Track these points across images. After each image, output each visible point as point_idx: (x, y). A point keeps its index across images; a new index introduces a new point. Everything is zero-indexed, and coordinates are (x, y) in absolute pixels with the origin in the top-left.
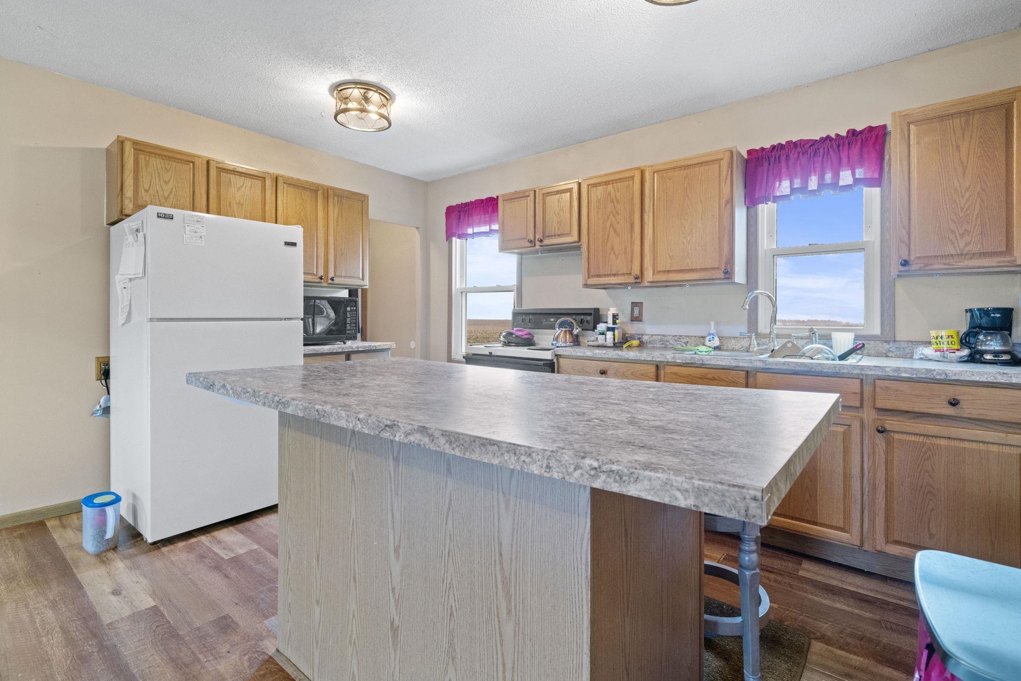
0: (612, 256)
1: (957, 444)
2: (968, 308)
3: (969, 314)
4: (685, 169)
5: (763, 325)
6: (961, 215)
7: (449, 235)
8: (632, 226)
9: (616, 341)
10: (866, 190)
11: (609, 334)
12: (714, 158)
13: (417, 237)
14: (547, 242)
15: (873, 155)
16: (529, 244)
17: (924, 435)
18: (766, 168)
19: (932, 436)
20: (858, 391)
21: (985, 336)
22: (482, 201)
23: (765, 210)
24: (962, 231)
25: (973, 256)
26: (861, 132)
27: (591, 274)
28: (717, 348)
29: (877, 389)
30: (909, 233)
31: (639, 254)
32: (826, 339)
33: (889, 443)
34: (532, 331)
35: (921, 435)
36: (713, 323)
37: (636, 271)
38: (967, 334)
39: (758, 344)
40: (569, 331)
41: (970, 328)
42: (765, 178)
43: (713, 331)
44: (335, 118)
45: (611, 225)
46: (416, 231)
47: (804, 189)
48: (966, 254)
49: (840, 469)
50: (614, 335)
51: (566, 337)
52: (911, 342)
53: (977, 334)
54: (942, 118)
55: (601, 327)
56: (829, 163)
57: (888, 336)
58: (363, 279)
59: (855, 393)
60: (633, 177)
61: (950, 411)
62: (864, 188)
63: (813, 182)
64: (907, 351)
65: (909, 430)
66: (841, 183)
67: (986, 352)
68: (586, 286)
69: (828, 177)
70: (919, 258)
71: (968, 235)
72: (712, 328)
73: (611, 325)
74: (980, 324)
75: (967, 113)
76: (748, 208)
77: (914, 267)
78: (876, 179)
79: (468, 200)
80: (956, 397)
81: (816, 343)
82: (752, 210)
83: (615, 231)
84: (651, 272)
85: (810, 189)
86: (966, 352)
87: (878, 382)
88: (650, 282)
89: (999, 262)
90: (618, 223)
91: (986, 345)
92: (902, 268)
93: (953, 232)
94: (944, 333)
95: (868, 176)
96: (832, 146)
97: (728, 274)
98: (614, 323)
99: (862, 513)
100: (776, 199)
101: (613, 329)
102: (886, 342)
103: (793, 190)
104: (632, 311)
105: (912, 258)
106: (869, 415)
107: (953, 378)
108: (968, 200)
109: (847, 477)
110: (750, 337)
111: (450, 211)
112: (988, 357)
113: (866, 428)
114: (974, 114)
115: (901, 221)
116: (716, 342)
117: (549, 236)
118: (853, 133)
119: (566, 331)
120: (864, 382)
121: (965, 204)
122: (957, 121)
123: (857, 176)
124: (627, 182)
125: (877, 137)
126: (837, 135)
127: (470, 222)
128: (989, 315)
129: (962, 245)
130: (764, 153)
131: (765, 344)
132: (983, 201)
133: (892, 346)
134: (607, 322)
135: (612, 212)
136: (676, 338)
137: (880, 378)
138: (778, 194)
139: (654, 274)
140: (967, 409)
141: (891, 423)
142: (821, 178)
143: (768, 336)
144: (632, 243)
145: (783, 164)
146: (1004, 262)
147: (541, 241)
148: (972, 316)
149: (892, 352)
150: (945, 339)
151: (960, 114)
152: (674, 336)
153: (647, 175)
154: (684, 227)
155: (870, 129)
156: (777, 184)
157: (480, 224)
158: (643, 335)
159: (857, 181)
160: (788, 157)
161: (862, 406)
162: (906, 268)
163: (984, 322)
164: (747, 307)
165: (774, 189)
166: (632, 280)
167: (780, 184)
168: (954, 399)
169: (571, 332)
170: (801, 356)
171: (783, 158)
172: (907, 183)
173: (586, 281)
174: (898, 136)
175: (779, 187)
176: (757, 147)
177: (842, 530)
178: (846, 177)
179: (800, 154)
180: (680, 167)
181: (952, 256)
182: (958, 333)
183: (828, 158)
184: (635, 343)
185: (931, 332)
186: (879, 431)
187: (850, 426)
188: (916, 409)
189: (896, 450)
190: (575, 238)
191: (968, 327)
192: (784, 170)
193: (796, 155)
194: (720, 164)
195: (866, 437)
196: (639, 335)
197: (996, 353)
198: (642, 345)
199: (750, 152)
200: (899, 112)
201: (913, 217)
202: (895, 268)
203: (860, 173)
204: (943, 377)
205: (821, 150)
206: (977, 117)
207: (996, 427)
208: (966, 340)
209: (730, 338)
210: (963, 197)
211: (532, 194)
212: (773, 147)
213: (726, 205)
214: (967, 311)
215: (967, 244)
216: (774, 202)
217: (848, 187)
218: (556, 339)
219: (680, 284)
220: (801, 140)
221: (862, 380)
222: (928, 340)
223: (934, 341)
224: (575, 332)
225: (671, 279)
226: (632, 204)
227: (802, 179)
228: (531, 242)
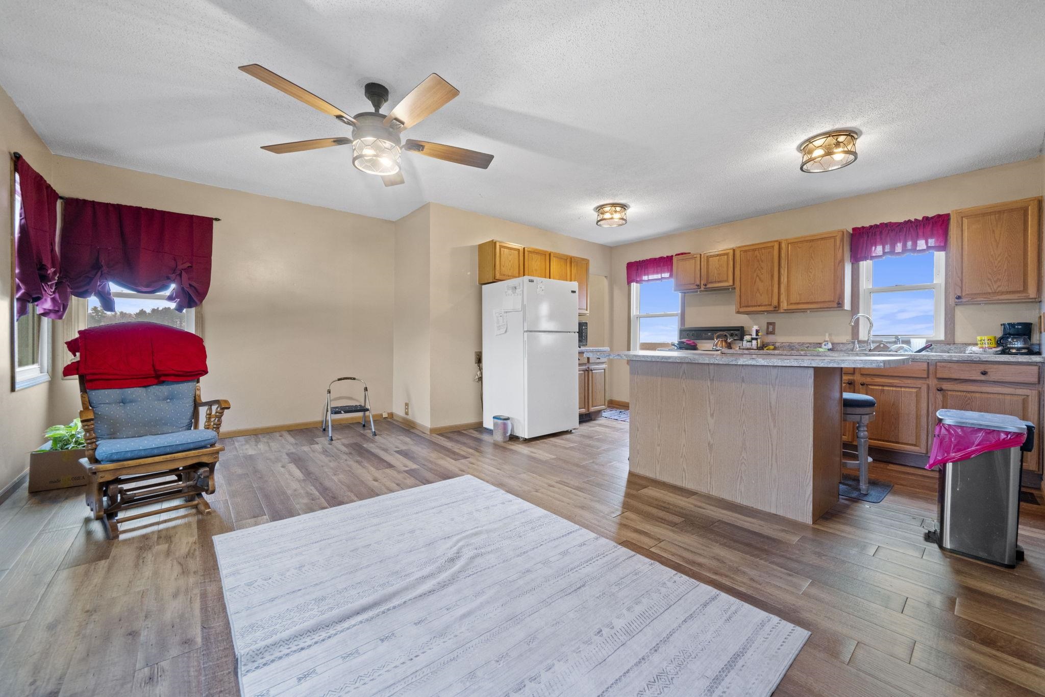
0: (758, 295)
1: (986, 395)
2: (1002, 323)
3: (1003, 326)
4: (810, 242)
5: (863, 336)
6: (995, 270)
7: (629, 282)
8: (772, 276)
9: (759, 346)
10: (936, 253)
11: (754, 342)
12: (831, 235)
13: (605, 282)
14: (709, 286)
15: (940, 232)
16: (697, 287)
17: (966, 392)
18: (866, 238)
19: (971, 392)
20: (926, 369)
21: (1012, 339)
22: (655, 259)
23: (865, 266)
24: (995, 279)
25: (1002, 293)
26: (932, 218)
27: (742, 305)
28: (830, 350)
29: (938, 367)
30: (962, 280)
31: (777, 293)
32: (908, 342)
33: (944, 396)
34: (695, 341)
35: (964, 391)
36: (827, 334)
37: (775, 303)
38: (1001, 338)
39: (859, 347)
40: (725, 340)
41: (1003, 335)
42: (865, 245)
43: (827, 339)
44: (597, 224)
45: (757, 276)
46: (605, 279)
47: (892, 252)
48: (998, 292)
49: (914, 412)
50: (757, 342)
51: (723, 344)
52: (965, 344)
53: (1008, 338)
54: (984, 214)
55: (747, 338)
56: (910, 236)
57: (950, 340)
58: (587, 310)
59: (924, 370)
60: (773, 246)
61: (983, 378)
62: (935, 252)
63: (899, 247)
64: (962, 349)
65: (956, 389)
66: (918, 248)
67: (1013, 348)
68: (738, 312)
69: (909, 244)
70: (968, 294)
71: (1000, 281)
72: (827, 337)
73: (754, 336)
74: (1009, 332)
75: (999, 212)
76: (852, 264)
77: (964, 300)
78: (942, 246)
79: (645, 258)
80: (986, 370)
81: (900, 344)
82: (855, 266)
83: (760, 279)
84: (785, 304)
85: (896, 251)
86: (1000, 349)
87: (938, 364)
88: (785, 310)
89: (1019, 297)
90: (762, 274)
91: (1012, 344)
92: (957, 300)
93: (989, 279)
94: (986, 338)
95: (937, 245)
96: (912, 226)
97: (840, 305)
98: (757, 335)
99: (928, 436)
100: (872, 258)
101: (756, 339)
102: (948, 344)
103: (884, 253)
104: (768, 328)
105: (964, 294)
106: (933, 382)
107: (984, 360)
108: (999, 262)
109: (918, 417)
110: (854, 343)
111: (630, 266)
112: (1014, 351)
113: (931, 389)
114: (1004, 213)
115: (957, 273)
116: (830, 346)
117: (712, 282)
118: (926, 219)
119: (722, 341)
120: (930, 364)
121: (998, 264)
122: (993, 217)
123: (929, 245)
124: (769, 250)
125: (943, 221)
126: (916, 220)
127: (646, 272)
128: (1014, 327)
129: (995, 287)
130: (864, 230)
131: (863, 347)
132: (1009, 262)
133: (952, 347)
134: (751, 335)
135: (757, 267)
136: (800, 344)
137: (940, 361)
138: (874, 255)
139: (787, 305)
140: (992, 376)
141: (946, 386)
142: (904, 246)
143: (866, 342)
144: (772, 286)
145: (878, 237)
146: (1022, 296)
147: (705, 285)
148: (1004, 328)
149: (952, 350)
150: (986, 341)
151: (995, 213)
152: (798, 343)
153: (783, 246)
154: (810, 276)
155: (939, 216)
156: (874, 248)
157: (654, 273)
158: (776, 343)
159: (929, 248)
160: (881, 232)
161: (928, 377)
162: (960, 300)
163: (1012, 331)
164: (853, 324)
165: (871, 252)
166: (771, 308)
167: (875, 249)
168: (984, 372)
169: (726, 341)
170: (890, 351)
171: (878, 233)
172: (960, 251)
173: (738, 309)
174: (955, 224)
175: (875, 251)
176: (859, 226)
177: (915, 445)
178: (921, 244)
179: (890, 232)
180: (807, 241)
181: (990, 293)
182: (995, 338)
183: (909, 233)
184: (772, 347)
185: (978, 337)
186: (938, 390)
187: (920, 388)
188: (962, 378)
189: (949, 400)
190: (731, 283)
191: (1003, 333)
192: (878, 240)
193: (887, 231)
194: (835, 239)
195: (931, 395)
196: (773, 343)
197: (1018, 349)
198: (775, 349)
199: (854, 229)
200: (956, 210)
201: (964, 271)
202: (952, 301)
203: (932, 242)
204: (978, 359)
205: (905, 229)
206: (1005, 214)
207: (1009, 386)
208: (1000, 342)
209: (839, 343)
210: (996, 260)
211: (699, 256)
212: (871, 227)
213: (839, 264)
214: (1001, 325)
215: (999, 286)
216: (871, 260)
217: (923, 250)
218: (716, 345)
219: (804, 311)
220: (890, 222)
221: (928, 363)
222: (976, 343)
223: (979, 342)
224: (729, 341)
225: (800, 308)
226: (773, 262)
227: (890, 246)
228: (698, 286)
